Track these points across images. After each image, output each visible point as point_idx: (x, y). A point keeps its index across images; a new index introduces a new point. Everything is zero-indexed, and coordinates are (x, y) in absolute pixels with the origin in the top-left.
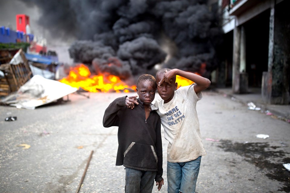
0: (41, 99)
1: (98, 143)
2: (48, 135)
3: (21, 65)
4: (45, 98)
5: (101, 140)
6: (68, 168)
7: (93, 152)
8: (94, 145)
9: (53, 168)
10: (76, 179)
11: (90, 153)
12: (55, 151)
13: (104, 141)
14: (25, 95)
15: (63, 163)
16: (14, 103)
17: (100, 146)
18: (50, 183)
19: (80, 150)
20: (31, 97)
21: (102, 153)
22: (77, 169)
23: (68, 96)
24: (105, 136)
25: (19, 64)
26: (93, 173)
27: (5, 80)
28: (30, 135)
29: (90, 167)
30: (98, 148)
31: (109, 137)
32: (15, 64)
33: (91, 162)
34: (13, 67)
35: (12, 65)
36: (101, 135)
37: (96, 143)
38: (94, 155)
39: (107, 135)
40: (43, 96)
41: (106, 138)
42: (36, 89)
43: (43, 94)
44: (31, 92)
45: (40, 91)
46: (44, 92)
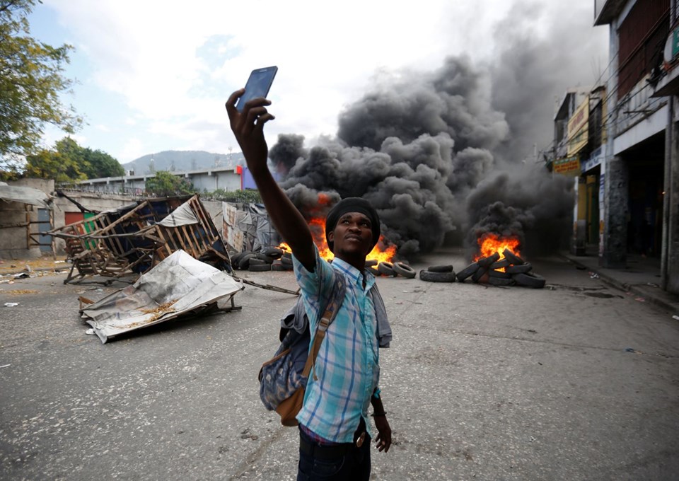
35: (160, 226)
40: (169, 298)
42: (159, 283)
43: (171, 294)
44: (148, 288)
45: (165, 287)
46: (174, 291)
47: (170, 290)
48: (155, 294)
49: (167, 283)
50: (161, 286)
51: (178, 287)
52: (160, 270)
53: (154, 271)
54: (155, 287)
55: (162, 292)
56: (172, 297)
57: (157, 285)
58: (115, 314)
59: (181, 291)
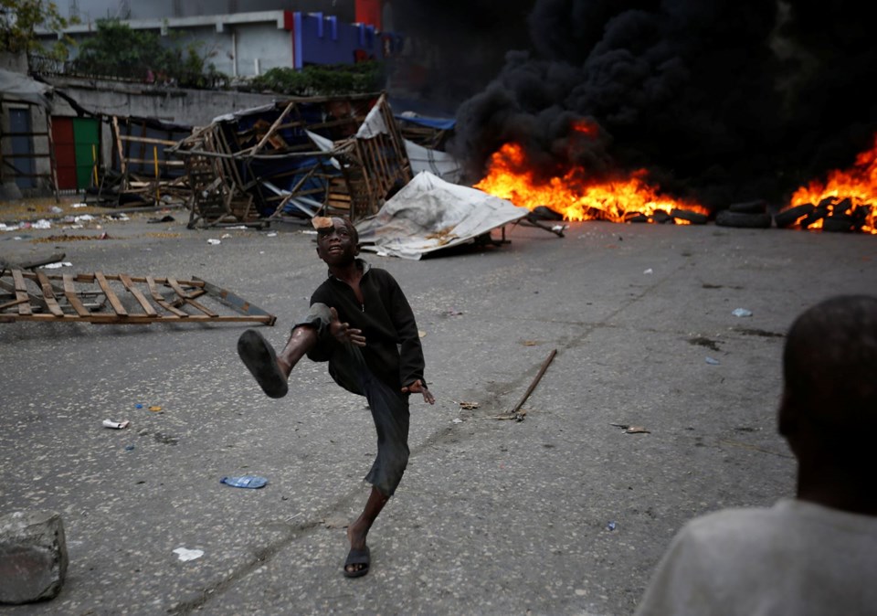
0: (436, 235)
1: (571, 339)
2: (460, 317)
3: (381, 139)
4: (446, 231)
5: (577, 335)
6: (503, 373)
7: (555, 353)
8: (559, 342)
9: (474, 371)
10: (518, 388)
11: (549, 353)
12: (477, 345)
13: (584, 336)
14: (395, 224)
15: (493, 365)
16: (372, 244)
17: (574, 344)
18: (471, 390)
19: (529, 348)
20: (411, 230)
21: (575, 356)
22: (520, 376)
23: (503, 227)
24: (590, 327)
25: (378, 137)
26: (552, 384)
27: (342, 183)
28: (421, 314)
29: (546, 375)
30: (568, 347)
31: (597, 330)
32: (368, 136)
33: (550, 368)
34: (363, 143)
35: (360, 140)
36: (581, 324)
37: (565, 338)
38: (556, 359)
39: (593, 325)
40: (440, 226)
41: (589, 331)
42: (424, 208)
43: (441, 221)
44: (410, 214)
45: (434, 213)
46: (444, 217)
47: (440, 216)
48: (424, 220)
49: (434, 210)
50: (428, 212)
51: (449, 213)
52: (406, 197)
53: (399, 198)
54: (419, 213)
55: (431, 218)
56: (444, 224)
57: (423, 211)
58: (395, 240)
59: (453, 217)
